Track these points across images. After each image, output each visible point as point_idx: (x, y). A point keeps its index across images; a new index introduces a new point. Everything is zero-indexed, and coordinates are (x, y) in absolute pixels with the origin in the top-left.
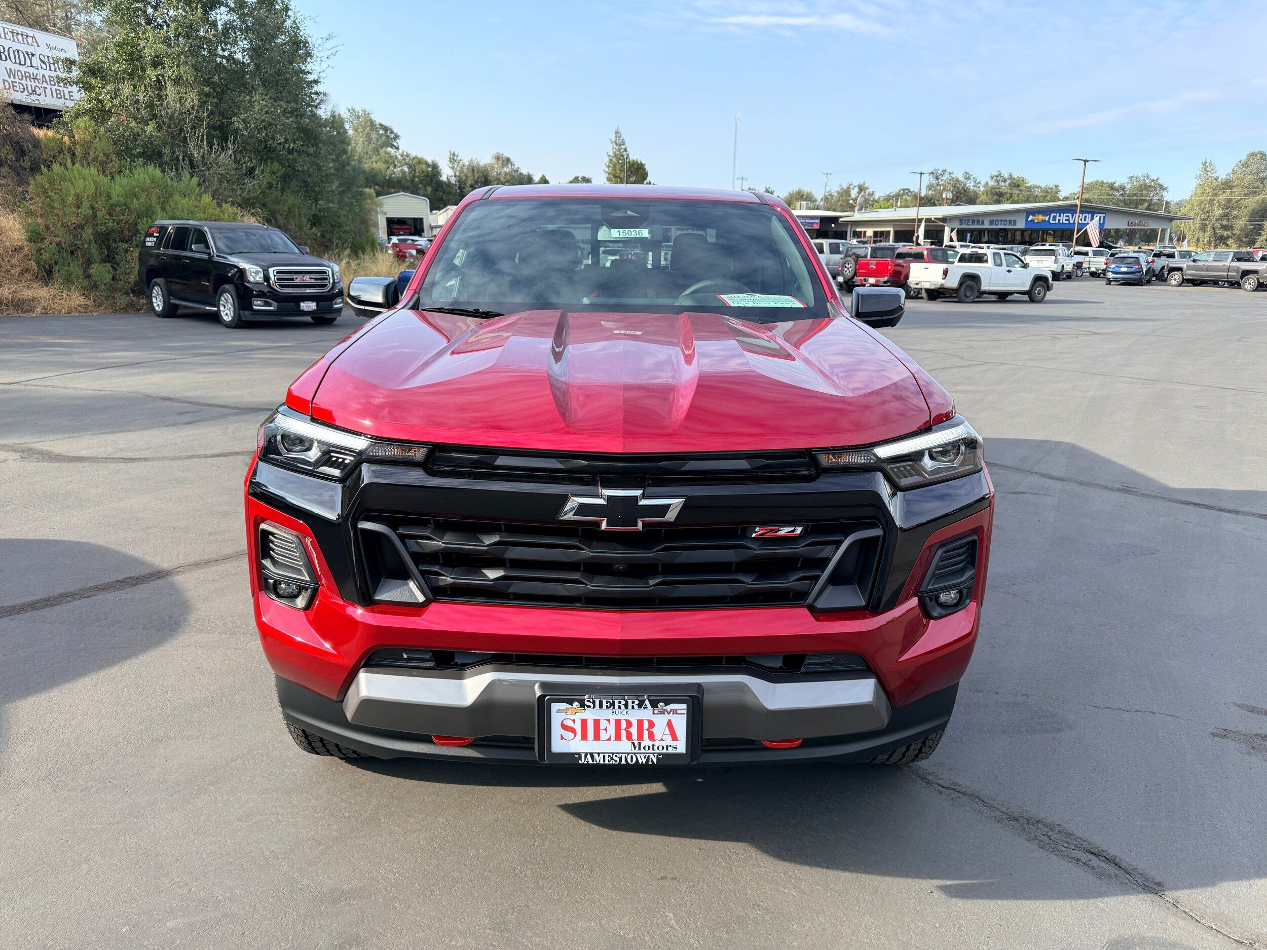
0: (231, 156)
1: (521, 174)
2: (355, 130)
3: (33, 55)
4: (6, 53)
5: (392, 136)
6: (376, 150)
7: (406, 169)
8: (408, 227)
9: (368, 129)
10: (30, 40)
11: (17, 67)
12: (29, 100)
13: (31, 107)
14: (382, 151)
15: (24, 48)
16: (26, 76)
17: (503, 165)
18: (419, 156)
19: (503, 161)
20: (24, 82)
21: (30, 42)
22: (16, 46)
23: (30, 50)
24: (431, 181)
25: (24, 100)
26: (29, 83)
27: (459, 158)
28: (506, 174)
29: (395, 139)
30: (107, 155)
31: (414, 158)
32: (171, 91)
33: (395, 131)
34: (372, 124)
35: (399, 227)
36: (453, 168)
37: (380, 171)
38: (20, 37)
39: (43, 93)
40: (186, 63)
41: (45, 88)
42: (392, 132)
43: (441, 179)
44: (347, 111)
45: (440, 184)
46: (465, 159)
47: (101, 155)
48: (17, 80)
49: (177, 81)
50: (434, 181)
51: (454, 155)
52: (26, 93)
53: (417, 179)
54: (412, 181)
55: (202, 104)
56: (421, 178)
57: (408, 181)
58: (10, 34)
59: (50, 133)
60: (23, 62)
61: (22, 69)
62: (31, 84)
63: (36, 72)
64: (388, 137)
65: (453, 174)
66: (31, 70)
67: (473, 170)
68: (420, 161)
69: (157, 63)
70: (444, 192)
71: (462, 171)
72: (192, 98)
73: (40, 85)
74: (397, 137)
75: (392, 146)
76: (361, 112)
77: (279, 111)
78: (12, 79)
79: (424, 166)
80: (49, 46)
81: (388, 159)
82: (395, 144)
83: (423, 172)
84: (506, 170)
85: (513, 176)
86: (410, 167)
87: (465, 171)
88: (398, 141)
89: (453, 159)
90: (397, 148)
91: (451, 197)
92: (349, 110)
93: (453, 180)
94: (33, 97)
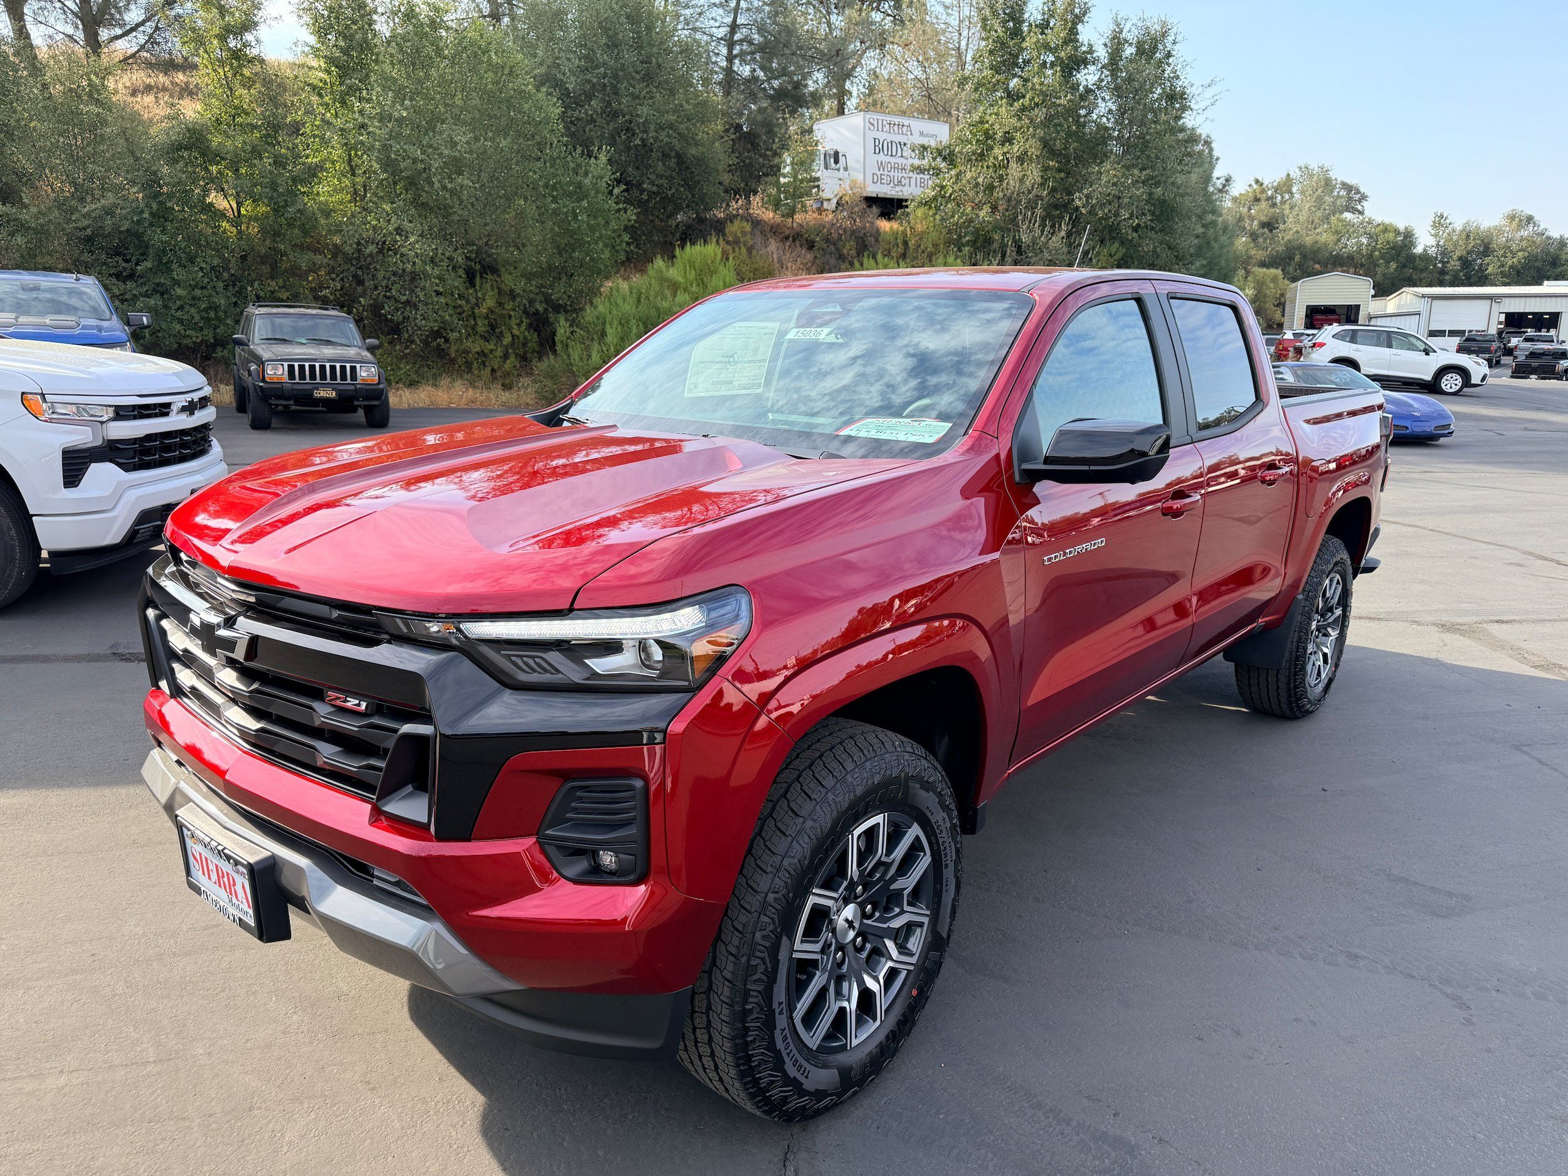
0: (1063, 238)
1: (1549, 238)
2: (1302, 192)
3: (905, 144)
4: (881, 146)
5: (1357, 197)
6: (1326, 218)
7: (1364, 241)
8: (1337, 317)
9: (1320, 190)
10: (905, 129)
11: (889, 159)
12: (893, 193)
13: (893, 199)
14: (1333, 219)
15: (898, 138)
16: (895, 168)
17: (1520, 227)
18: (1387, 221)
19: (1521, 220)
20: (892, 174)
21: (904, 132)
22: (890, 137)
23: (903, 139)
24: (1399, 254)
25: (889, 192)
26: (896, 174)
27: (1448, 221)
28: (1522, 239)
29: (1360, 201)
30: (935, 245)
31: (1379, 225)
32: (1014, 170)
33: (1362, 190)
34: (1328, 184)
35: (1324, 317)
36: (1435, 236)
37: (1326, 244)
38: (896, 128)
39: (908, 184)
40: (1034, 136)
41: (910, 178)
42: (1358, 192)
43: (1415, 251)
44: (1297, 170)
45: (1411, 259)
46: (1458, 222)
47: (931, 245)
48: (886, 172)
49: (1021, 159)
50: (1403, 254)
51: (1442, 216)
52: (892, 185)
53: (1377, 253)
54: (1370, 256)
55: (1045, 180)
56: (1383, 251)
57: (1363, 256)
58: (887, 126)
59: (895, 225)
60: (894, 154)
61: (893, 160)
62: (897, 175)
63: (906, 161)
64: (1350, 199)
65: (1434, 243)
66: (900, 161)
67: (1468, 236)
68: (1386, 229)
69: (1008, 139)
70: (1414, 268)
71: (1449, 238)
72: (1034, 174)
73: (906, 176)
74: (1364, 197)
75: (1354, 210)
76: (1316, 169)
77: (1130, 181)
78: (882, 172)
79: (1391, 236)
80: (921, 134)
81: (1340, 228)
82: (1359, 207)
83: (1388, 242)
84: (1524, 233)
85: (1534, 242)
86: (1371, 236)
87: (1455, 238)
88: (1364, 203)
89: (1439, 222)
90: (1361, 213)
91: (1425, 275)
92: (1300, 168)
93: (1432, 252)
94: (897, 189)
